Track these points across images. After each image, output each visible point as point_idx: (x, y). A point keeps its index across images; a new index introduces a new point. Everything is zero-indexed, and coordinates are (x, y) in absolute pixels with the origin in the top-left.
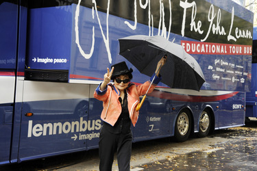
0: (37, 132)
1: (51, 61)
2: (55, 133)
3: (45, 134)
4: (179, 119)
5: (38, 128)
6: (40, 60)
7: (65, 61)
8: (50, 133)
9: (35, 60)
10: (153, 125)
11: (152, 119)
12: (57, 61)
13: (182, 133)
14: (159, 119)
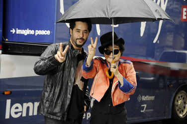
0: (16, 113)
1: (32, 32)
2: (35, 113)
3: (24, 115)
4: (177, 98)
5: (17, 108)
6: (19, 32)
7: (48, 33)
8: (31, 114)
9: (13, 31)
10: (145, 105)
11: (144, 98)
12: (39, 32)
13: (181, 115)
14: (152, 98)
